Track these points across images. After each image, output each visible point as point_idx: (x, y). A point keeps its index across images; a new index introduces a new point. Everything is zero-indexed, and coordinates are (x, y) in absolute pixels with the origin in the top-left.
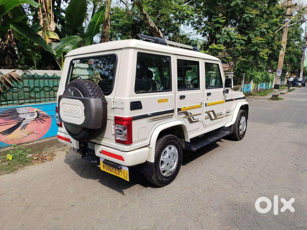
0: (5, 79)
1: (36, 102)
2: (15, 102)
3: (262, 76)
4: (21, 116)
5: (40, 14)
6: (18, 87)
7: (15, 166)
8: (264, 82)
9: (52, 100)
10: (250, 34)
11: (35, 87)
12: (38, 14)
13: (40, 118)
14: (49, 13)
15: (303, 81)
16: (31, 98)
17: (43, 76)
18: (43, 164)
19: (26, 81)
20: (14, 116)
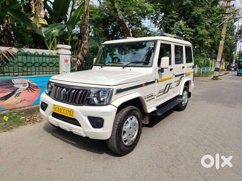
0: (2, 55)
1: (28, 75)
2: (10, 74)
3: (204, 62)
4: (16, 86)
5: (32, 4)
6: (14, 62)
7: (11, 125)
8: (205, 67)
9: (41, 74)
10: (197, 28)
11: (27, 63)
12: (31, 4)
13: (31, 88)
14: (40, 3)
15: (235, 67)
16: (24, 71)
17: (34, 53)
18: (35, 124)
19: (20, 57)
20: (10, 86)
